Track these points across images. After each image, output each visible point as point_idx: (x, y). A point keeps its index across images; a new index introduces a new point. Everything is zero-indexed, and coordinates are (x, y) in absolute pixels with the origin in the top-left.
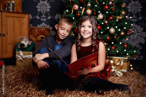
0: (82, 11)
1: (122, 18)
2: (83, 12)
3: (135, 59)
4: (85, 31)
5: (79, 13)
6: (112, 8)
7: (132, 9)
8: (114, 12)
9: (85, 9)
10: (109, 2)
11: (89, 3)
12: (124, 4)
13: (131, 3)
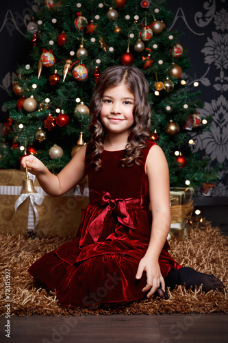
0: (63, 69)
1: (171, 88)
2: (66, 72)
3: (208, 194)
4: (113, 114)
5: (57, 75)
6: (144, 59)
7: (217, 56)
8: (149, 71)
9: (71, 64)
10: (136, 44)
11: (82, 46)
12: (179, 46)
13: (211, 38)
